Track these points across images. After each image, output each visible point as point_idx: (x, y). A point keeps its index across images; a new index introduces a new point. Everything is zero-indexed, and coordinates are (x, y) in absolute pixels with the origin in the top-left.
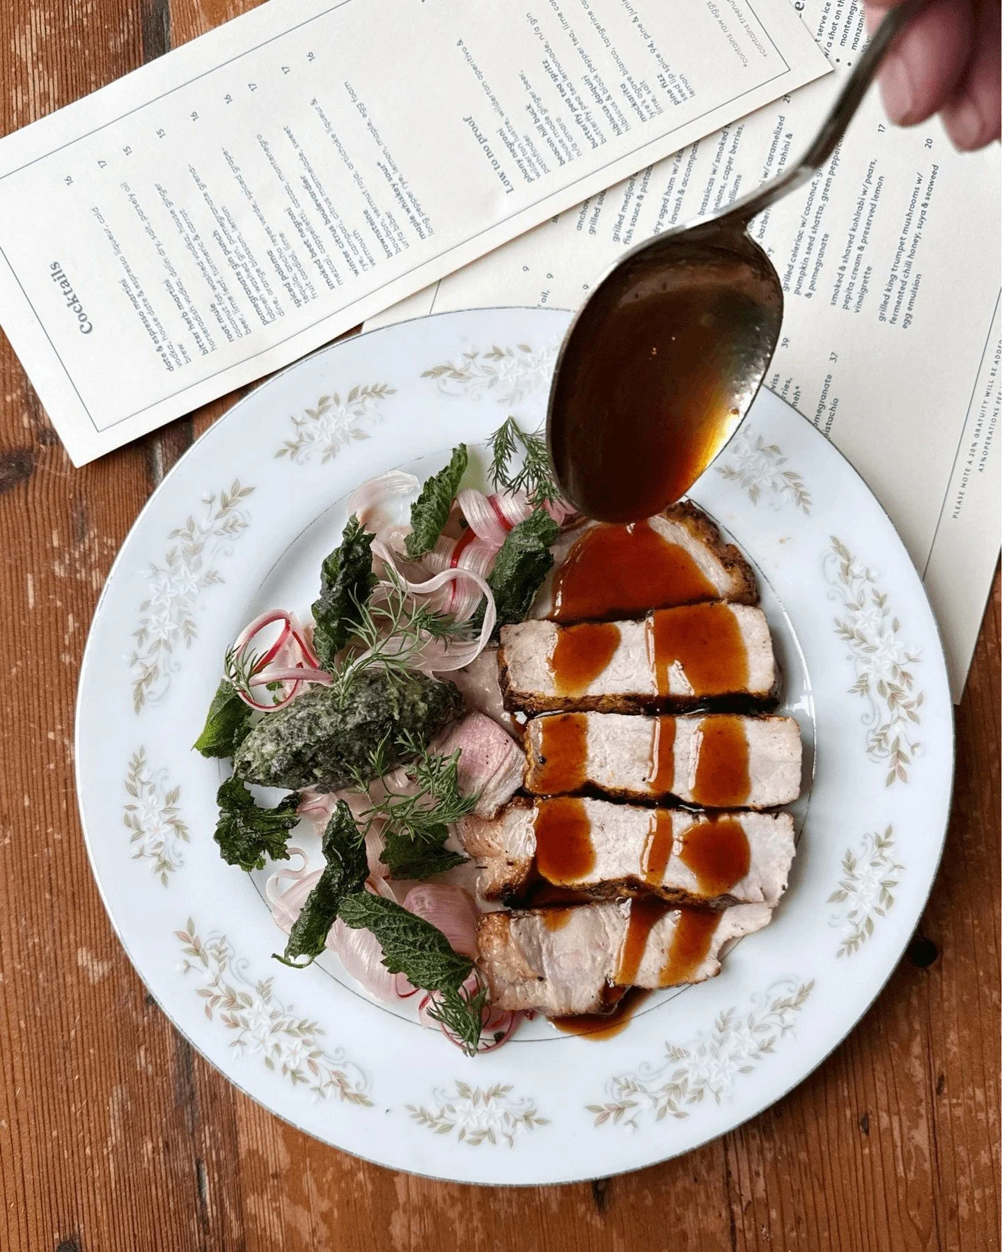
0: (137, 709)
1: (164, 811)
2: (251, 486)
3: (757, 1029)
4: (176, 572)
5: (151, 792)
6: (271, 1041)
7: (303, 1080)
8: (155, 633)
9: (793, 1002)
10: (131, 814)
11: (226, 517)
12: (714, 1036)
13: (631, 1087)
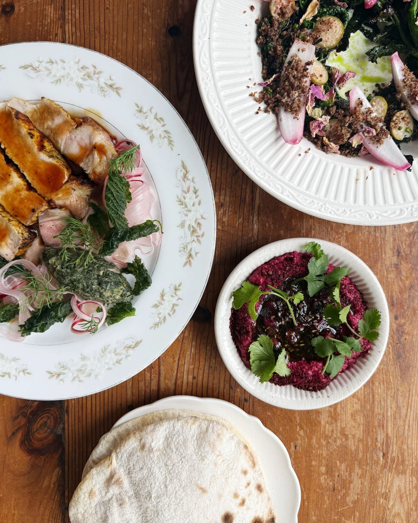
0: (141, 341)
1: (162, 304)
2: (47, 373)
3: (49, 70)
4: (92, 370)
5: (160, 314)
6: (193, 209)
7: (195, 188)
8: (115, 358)
9: (31, 68)
10: (171, 313)
11: (62, 371)
12: (64, 81)
13: (102, 89)
